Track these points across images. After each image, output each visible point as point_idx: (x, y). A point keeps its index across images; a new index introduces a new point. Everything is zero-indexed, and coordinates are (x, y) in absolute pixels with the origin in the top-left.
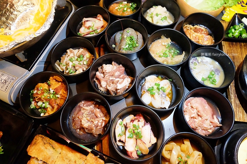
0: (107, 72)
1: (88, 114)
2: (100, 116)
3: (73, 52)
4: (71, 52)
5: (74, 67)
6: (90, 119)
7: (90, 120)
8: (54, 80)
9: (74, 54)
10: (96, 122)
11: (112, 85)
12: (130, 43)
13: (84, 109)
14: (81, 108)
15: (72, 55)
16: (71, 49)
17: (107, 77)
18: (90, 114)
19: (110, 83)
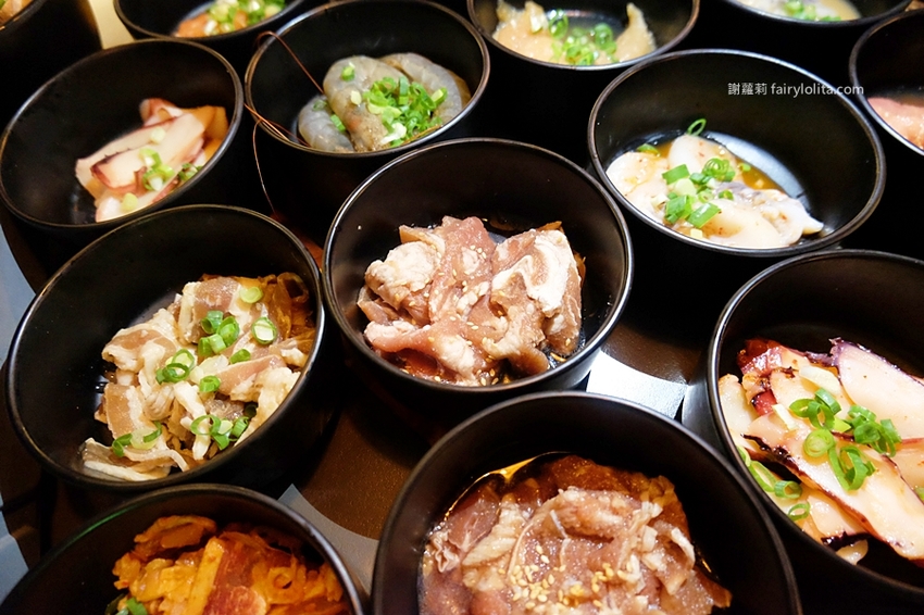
0: (417, 286)
1: (535, 568)
2: (615, 512)
3: (152, 335)
4: (136, 343)
5: (221, 396)
6: (587, 584)
7: (596, 588)
8: (159, 562)
9: (162, 341)
10: (633, 573)
11: (501, 322)
12: (397, 112)
13: (482, 567)
14: (455, 576)
15: (152, 353)
16: (122, 332)
17: (440, 307)
18: (545, 559)
19: (487, 323)
